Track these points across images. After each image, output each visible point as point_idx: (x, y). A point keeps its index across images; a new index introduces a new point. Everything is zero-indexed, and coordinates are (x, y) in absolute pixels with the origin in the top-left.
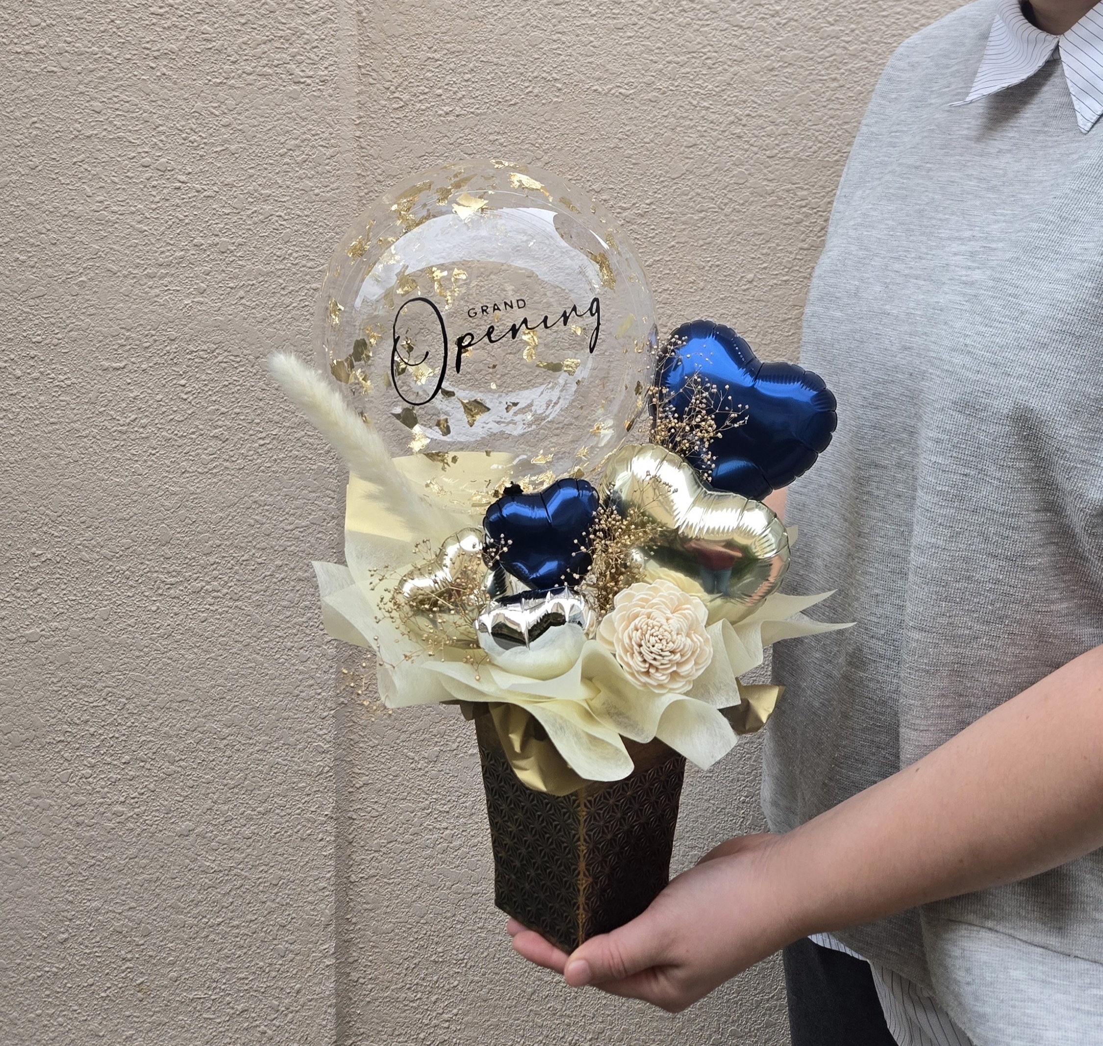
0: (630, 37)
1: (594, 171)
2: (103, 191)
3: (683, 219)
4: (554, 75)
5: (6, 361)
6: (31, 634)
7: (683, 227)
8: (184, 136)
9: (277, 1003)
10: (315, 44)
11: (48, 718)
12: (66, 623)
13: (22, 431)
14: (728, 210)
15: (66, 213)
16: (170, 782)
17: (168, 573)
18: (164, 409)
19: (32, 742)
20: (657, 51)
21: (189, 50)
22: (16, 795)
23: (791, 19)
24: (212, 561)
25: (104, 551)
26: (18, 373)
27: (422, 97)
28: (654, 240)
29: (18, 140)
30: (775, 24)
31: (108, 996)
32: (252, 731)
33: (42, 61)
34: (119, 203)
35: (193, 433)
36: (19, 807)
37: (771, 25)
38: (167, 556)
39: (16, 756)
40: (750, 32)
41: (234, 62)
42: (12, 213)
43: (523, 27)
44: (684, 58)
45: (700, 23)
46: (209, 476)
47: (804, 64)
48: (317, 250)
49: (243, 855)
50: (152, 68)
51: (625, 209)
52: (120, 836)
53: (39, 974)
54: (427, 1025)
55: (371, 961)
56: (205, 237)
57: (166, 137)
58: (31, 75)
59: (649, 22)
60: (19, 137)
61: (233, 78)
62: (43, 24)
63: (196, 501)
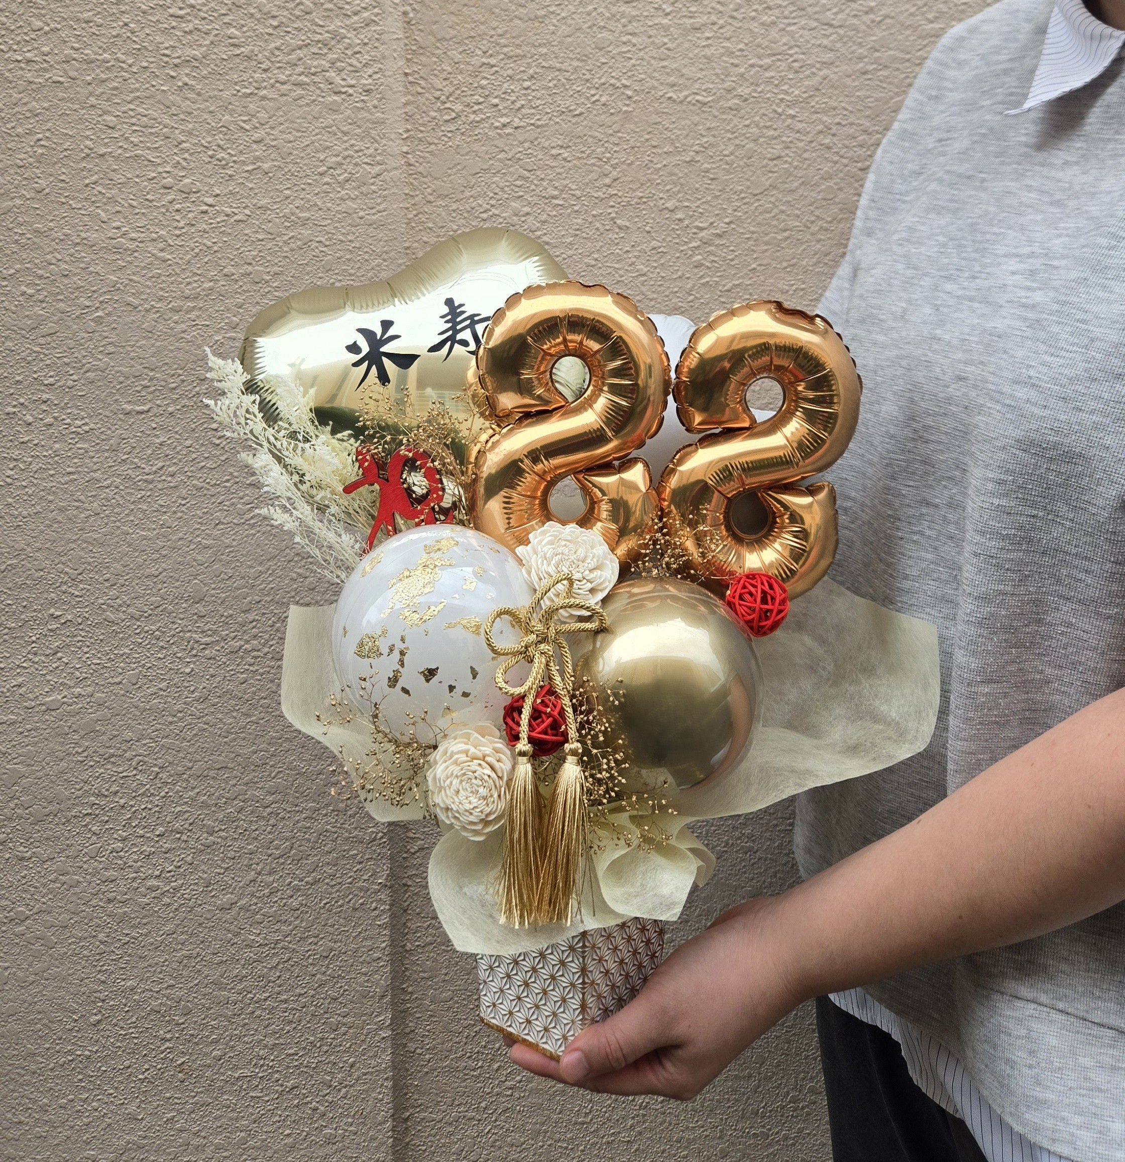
0: (708, 38)
1: (668, 187)
2: (120, 216)
3: (766, 239)
4: (624, 82)
5: (15, 406)
6: (52, 701)
7: (765, 247)
8: (210, 153)
9: (329, 1078)
10: (357, 49)
11: (73, 791)
12: (90, 689)
13: (35, 481)
14: (814, 228)
15: (78, 241)
16: (210, 853)
17: (203, 632)
18: (194, 456)
19: (56, 815)
20: (738, 53)
21: (214, 57)
22: (39, 872)
23: (887, 16)
24: (251, 618)
25: (130, 610)
26: (29, 418)
27: (476, 108)
28: (733, 263)
29: (21, 160)
30: (868, 22)
31: (146, 1078)
32: (298, 798)
33: (46, 70)
34: (136, 229)
35: (227, 481)
36: (44, 885)
37: (864, 23)
38: (201, 614)
39: (39, 831)
40: (841, 32)
41: (265, 70)
42: (16, 241)
43: (589, 27)
44: (768, 61)
45: (786, 21)
46: (246, 527)
47: (900, 66)
48: (362, 279)
49: (290, 927)
50: (172, 77)
51: (701, 229)
52: (156, 912)
53: (70, 1058)
54: (488, 1093)
55: (428, 1031)
56: (236, 265)
57: (191, 155)
58: (34, 86)
59: (730, 21)
60: (22, 156)
61: (265, 88)
62: (47, 28)
63: (233, 554)
